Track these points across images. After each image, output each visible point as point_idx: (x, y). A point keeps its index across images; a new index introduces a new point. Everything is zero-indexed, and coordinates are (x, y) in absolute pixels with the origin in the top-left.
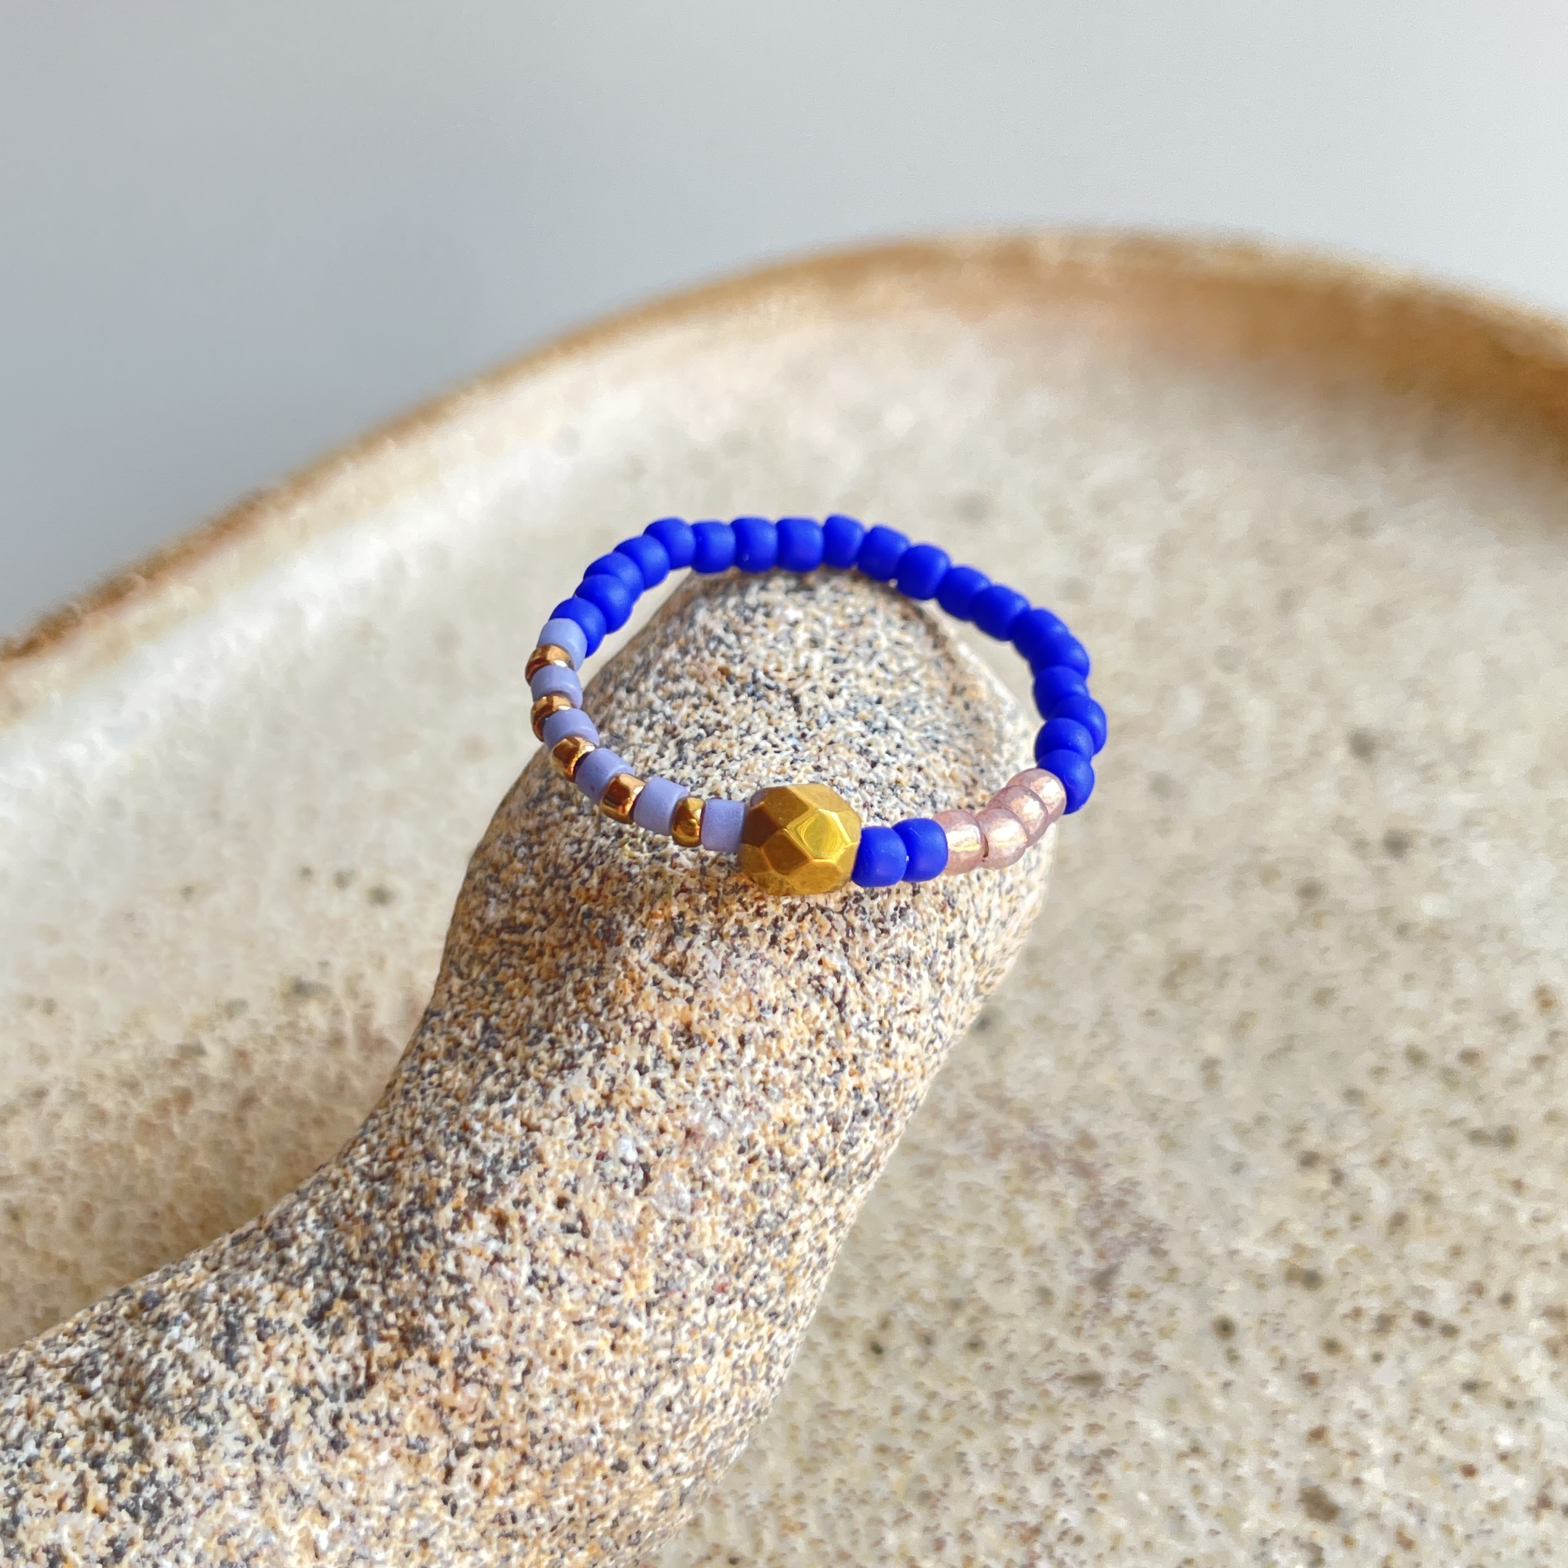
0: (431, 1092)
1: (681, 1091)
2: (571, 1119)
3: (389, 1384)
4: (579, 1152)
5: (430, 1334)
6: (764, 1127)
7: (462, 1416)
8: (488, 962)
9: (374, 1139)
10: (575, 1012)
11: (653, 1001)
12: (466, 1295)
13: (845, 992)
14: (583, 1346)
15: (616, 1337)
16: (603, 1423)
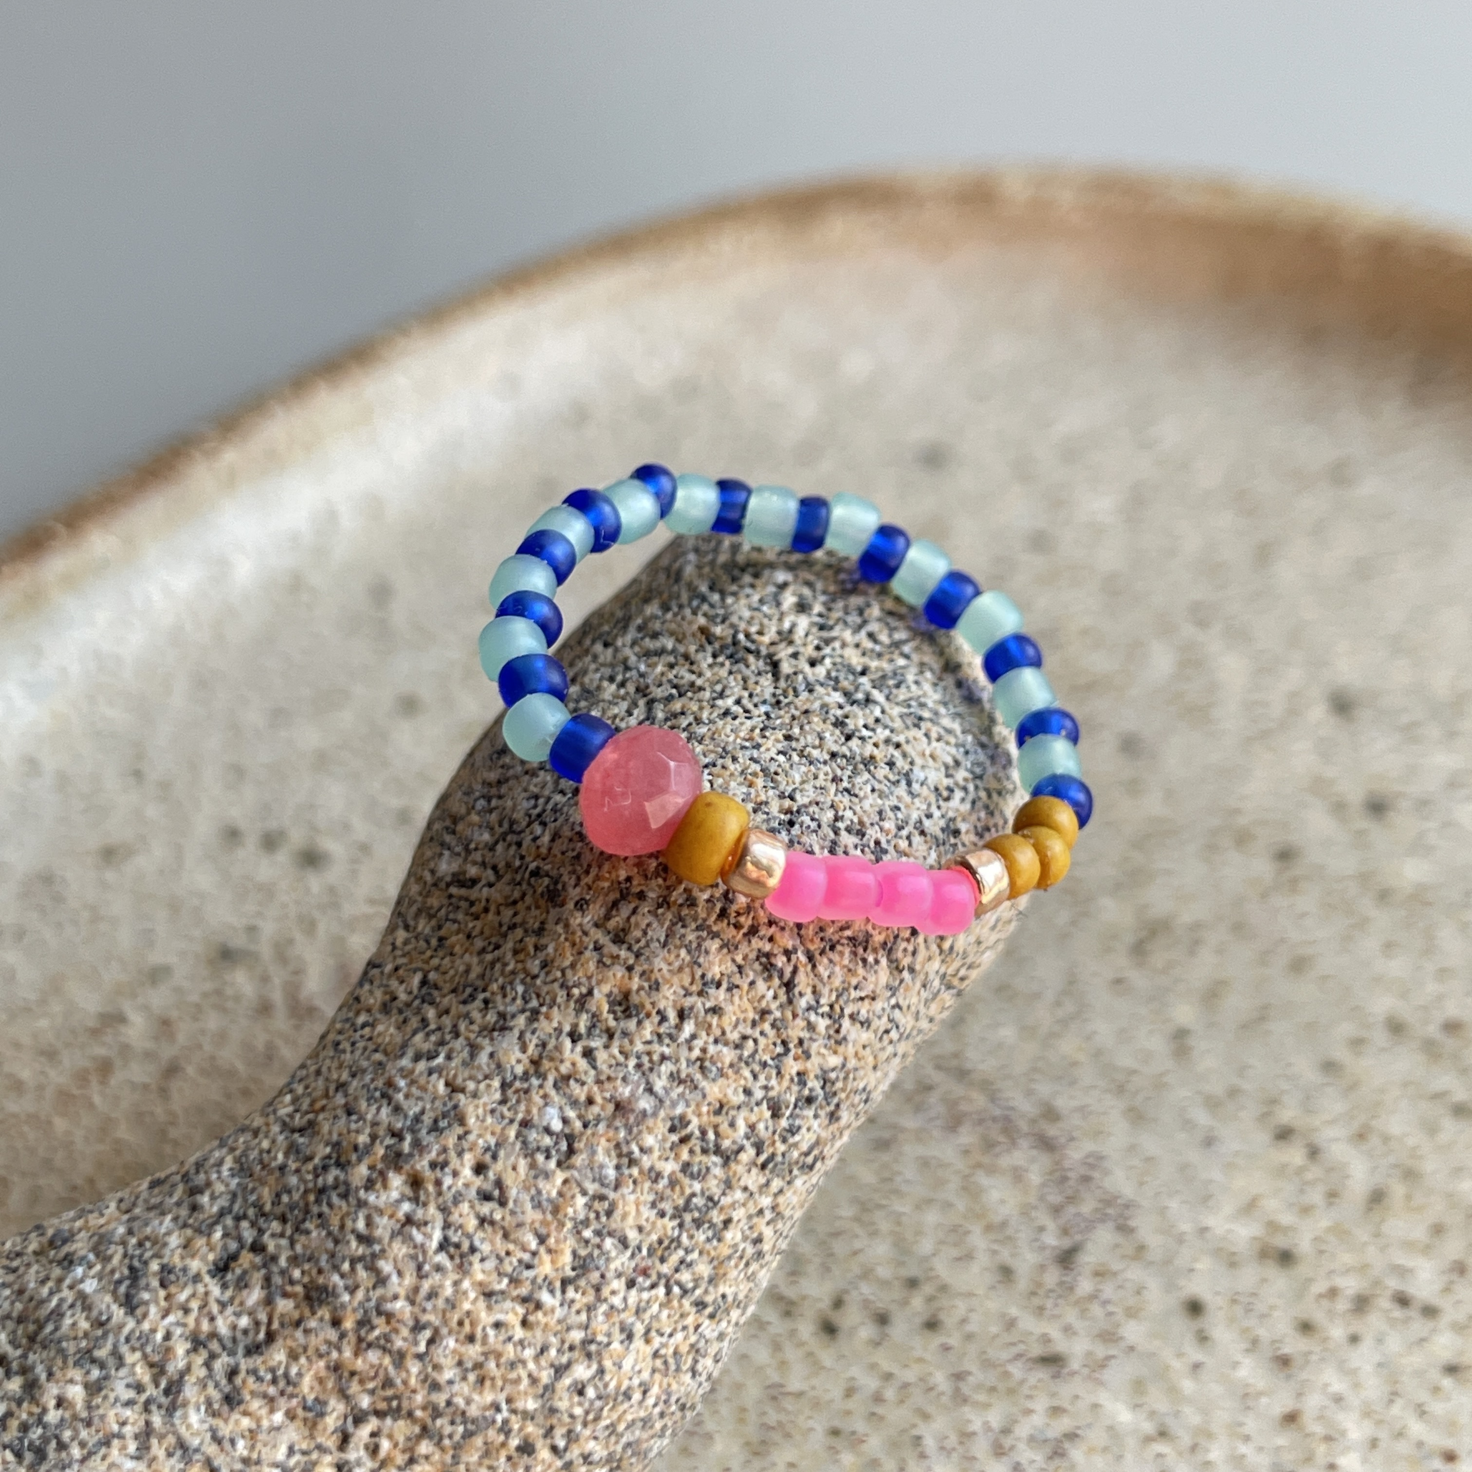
0: (361, 1045)
1: (613, 1062)
2: (496, 1083)
3: (289, 1342)
4: (503, 1117)
5: (335, 1294)
6: (698, 1105)
7: (361, 1382)
8: (434, 916)
9: (300, 1089)
10: (513, 973)
11: (592, 966)
12: (374, 1256)
13: (795, 971)
14: (492, 1319)
15: (527, 1313)
16: (509, 1401)
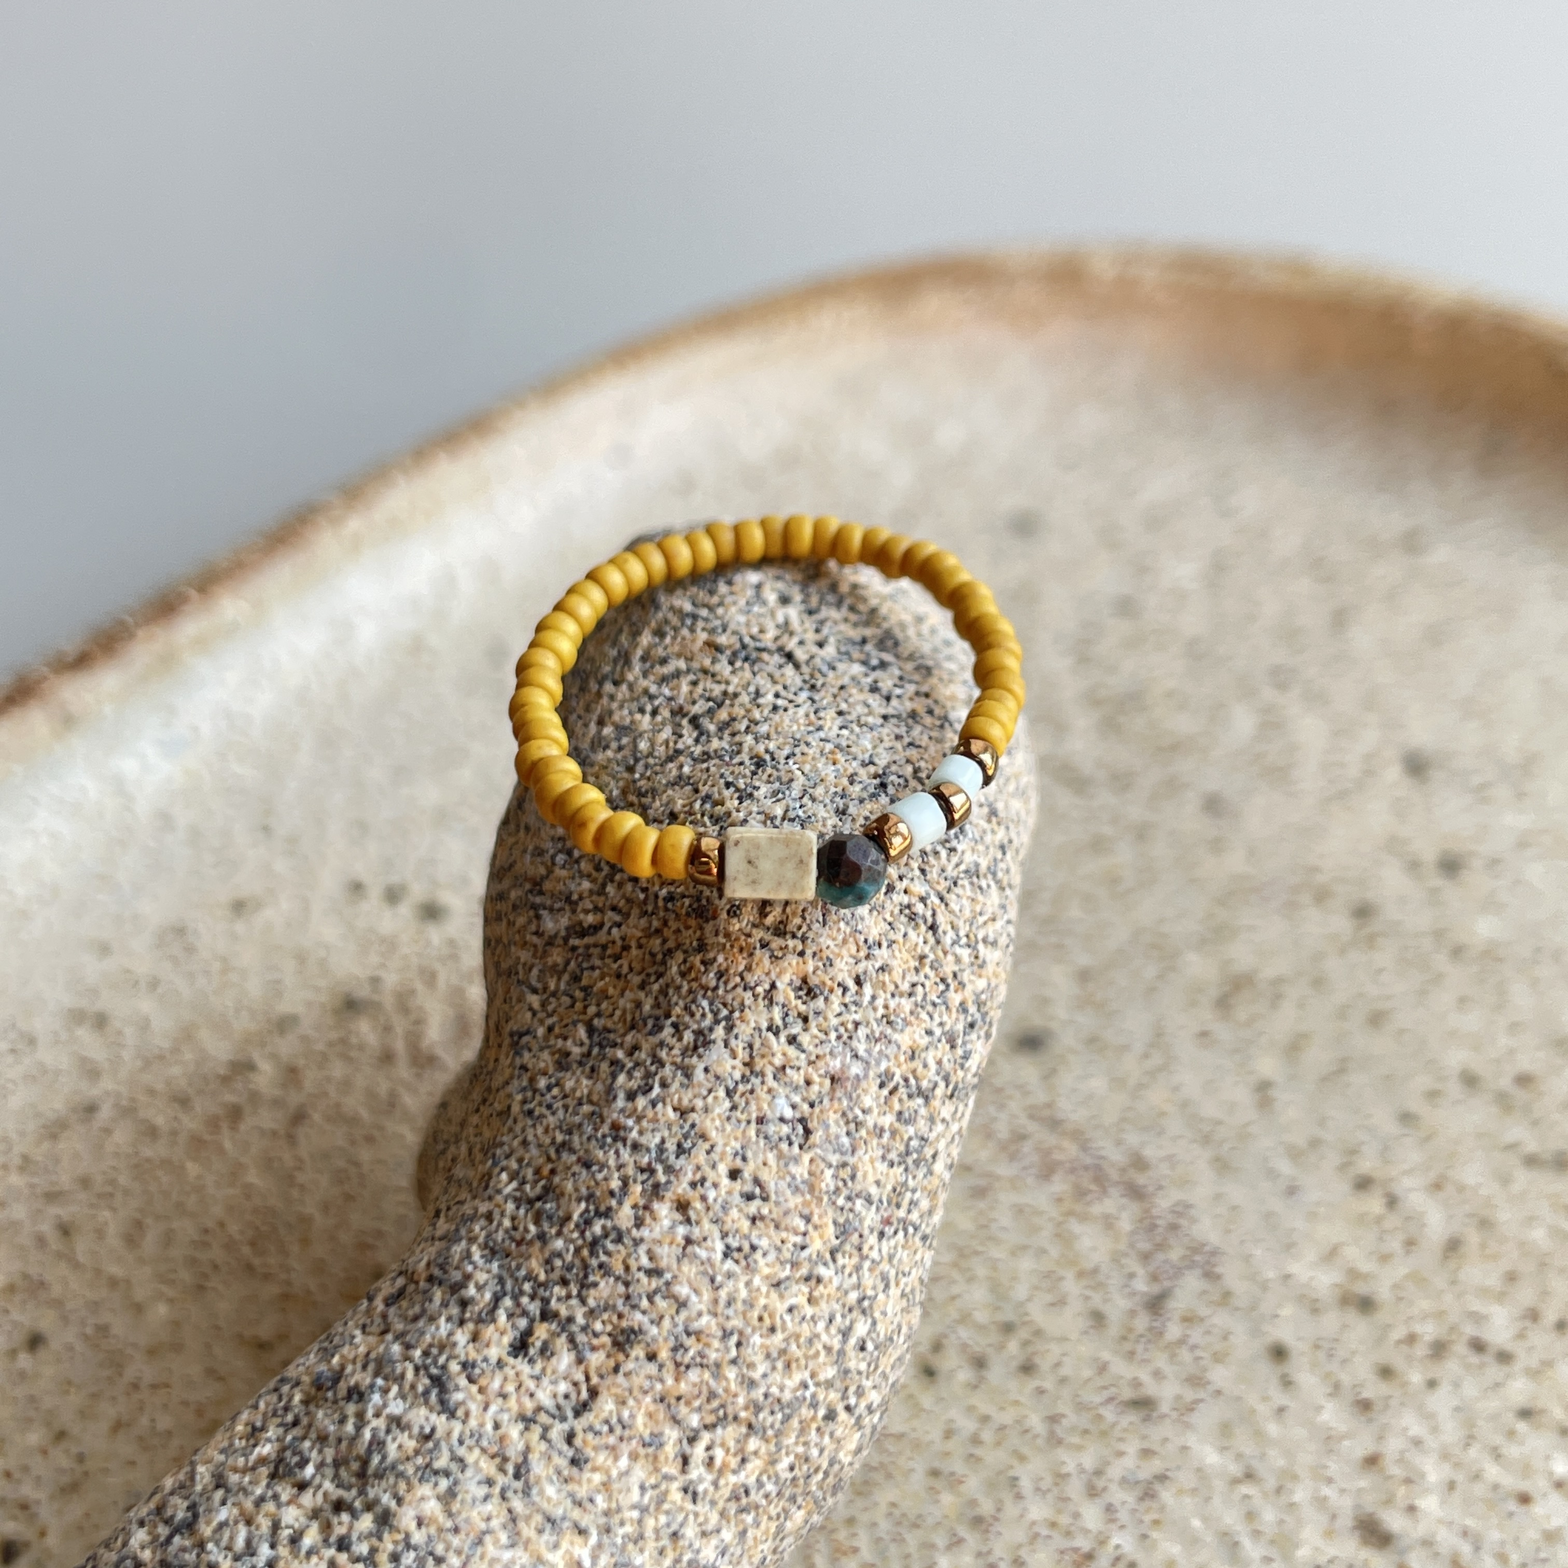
0: (558, 1105)
1: (817, 1041)
2: (722, 1093)
3: (614, 1390)
4: (739, 1121)
5: (642, 1332)
7: (688, 1403)
8: (564, 971)
10: (690, 992)
11: (766, 961)
12: (668, 1284)
13: (934, 914)
14: (786, 1305)
15: (811, 1290)
16: (813, 1376)
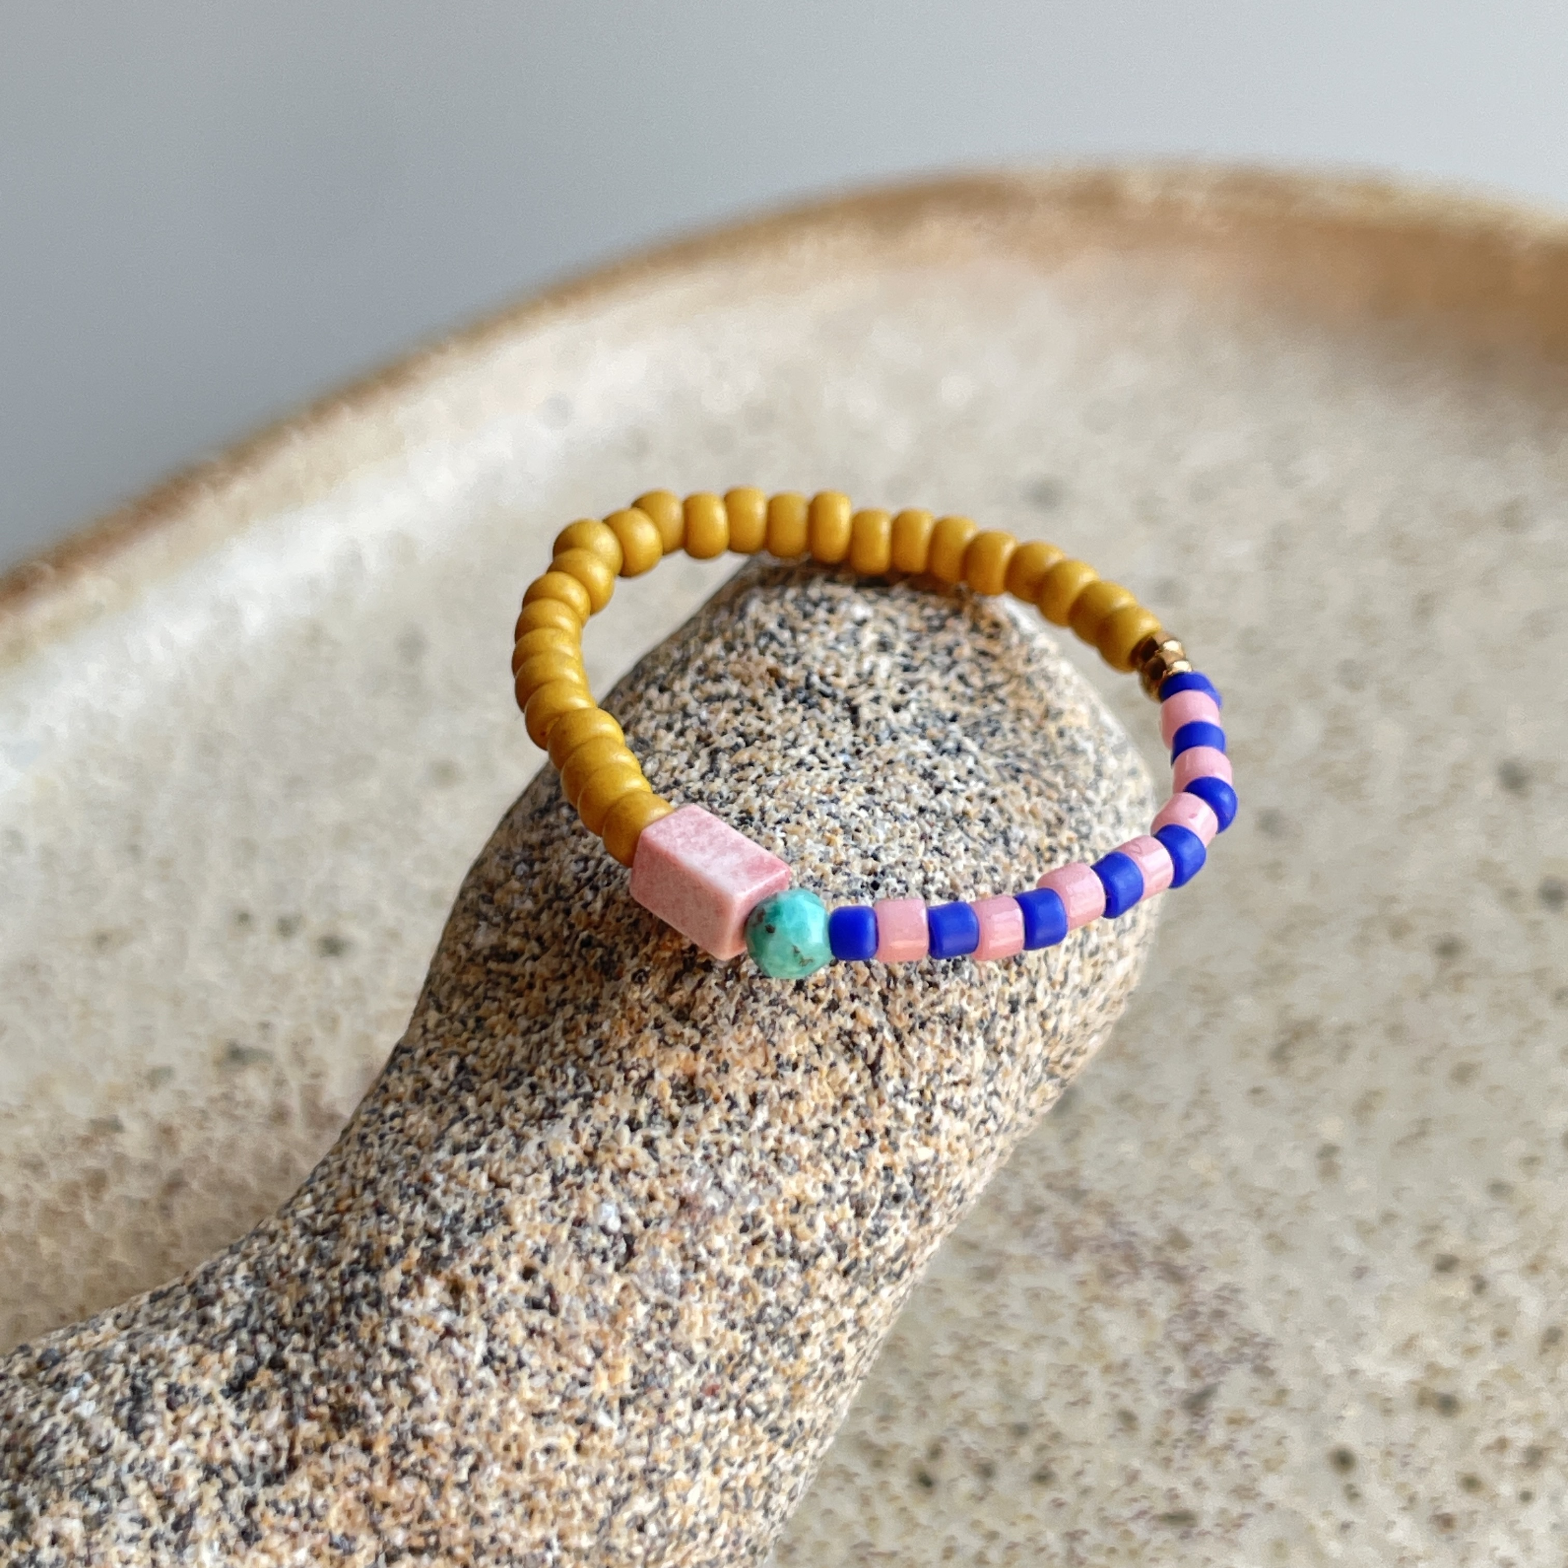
0: (390, 1137)
1: (678, 1153)
2: (546, 1177)
3: (314, 1470)
4: (553, 1215)
5: (365, 1416)
6: (773, 1203)
7: (395, 1514)
8: (471, 994)
9: (322, 1189)
10: (563, 1054)
11: (652, 1045)
12: (409, 1372)
13: (880, 1052)
14: (542, 1443)
15: (582, 1437)
16: (561, 1537)
